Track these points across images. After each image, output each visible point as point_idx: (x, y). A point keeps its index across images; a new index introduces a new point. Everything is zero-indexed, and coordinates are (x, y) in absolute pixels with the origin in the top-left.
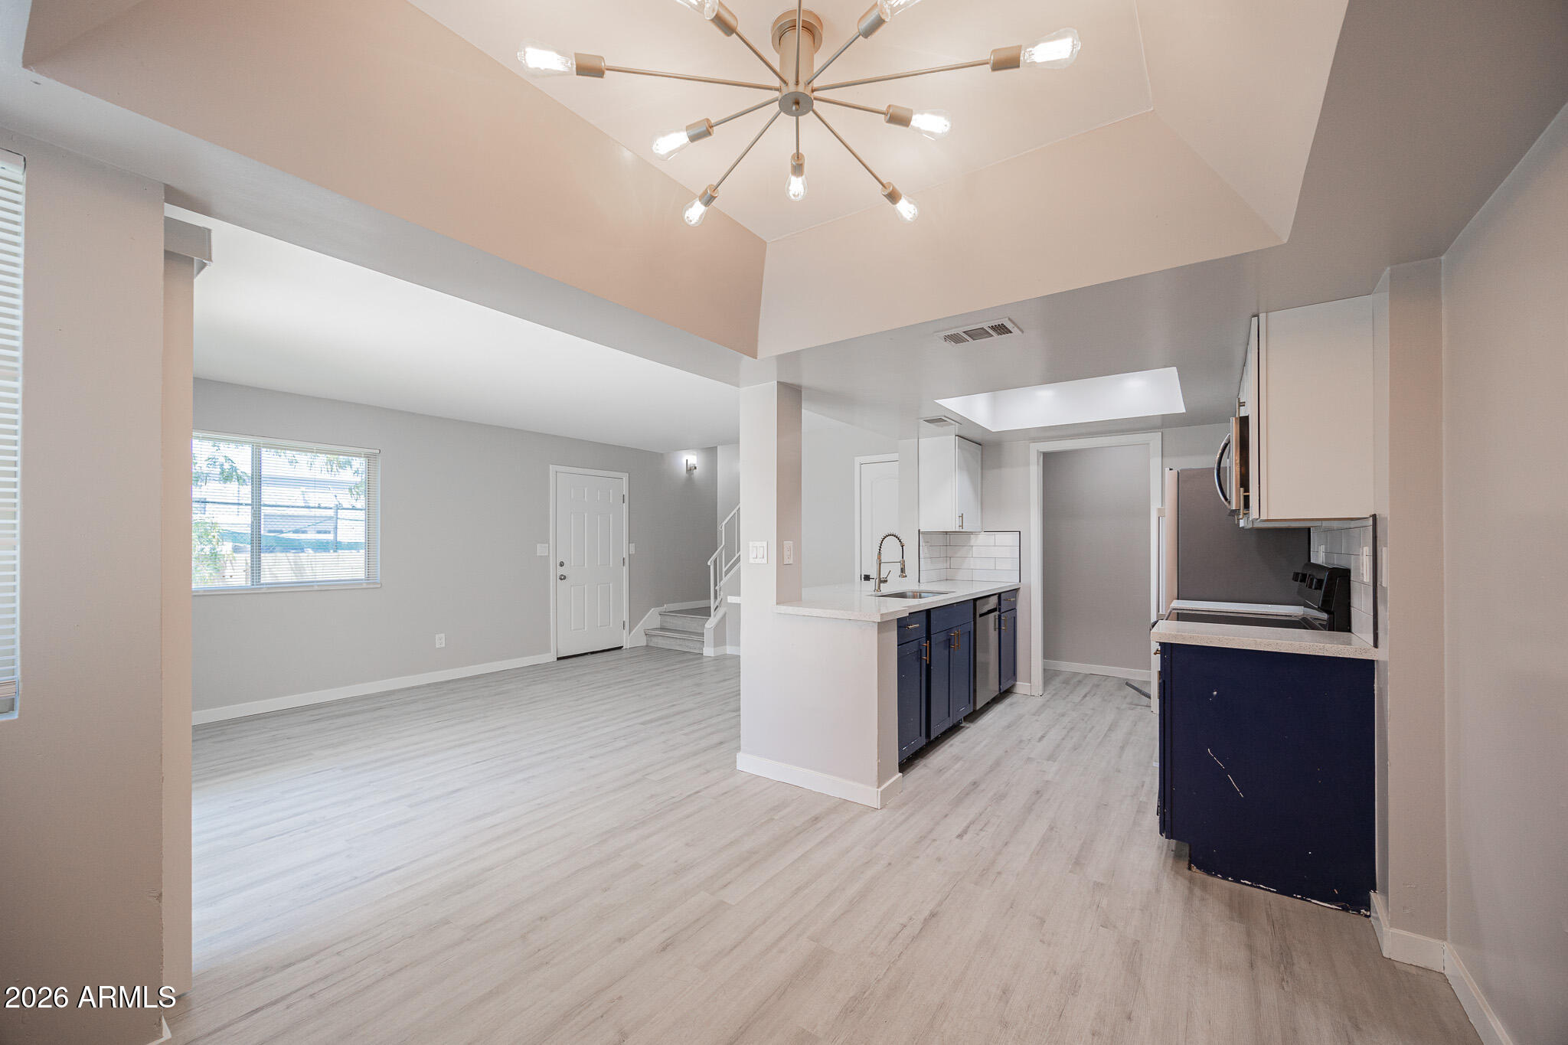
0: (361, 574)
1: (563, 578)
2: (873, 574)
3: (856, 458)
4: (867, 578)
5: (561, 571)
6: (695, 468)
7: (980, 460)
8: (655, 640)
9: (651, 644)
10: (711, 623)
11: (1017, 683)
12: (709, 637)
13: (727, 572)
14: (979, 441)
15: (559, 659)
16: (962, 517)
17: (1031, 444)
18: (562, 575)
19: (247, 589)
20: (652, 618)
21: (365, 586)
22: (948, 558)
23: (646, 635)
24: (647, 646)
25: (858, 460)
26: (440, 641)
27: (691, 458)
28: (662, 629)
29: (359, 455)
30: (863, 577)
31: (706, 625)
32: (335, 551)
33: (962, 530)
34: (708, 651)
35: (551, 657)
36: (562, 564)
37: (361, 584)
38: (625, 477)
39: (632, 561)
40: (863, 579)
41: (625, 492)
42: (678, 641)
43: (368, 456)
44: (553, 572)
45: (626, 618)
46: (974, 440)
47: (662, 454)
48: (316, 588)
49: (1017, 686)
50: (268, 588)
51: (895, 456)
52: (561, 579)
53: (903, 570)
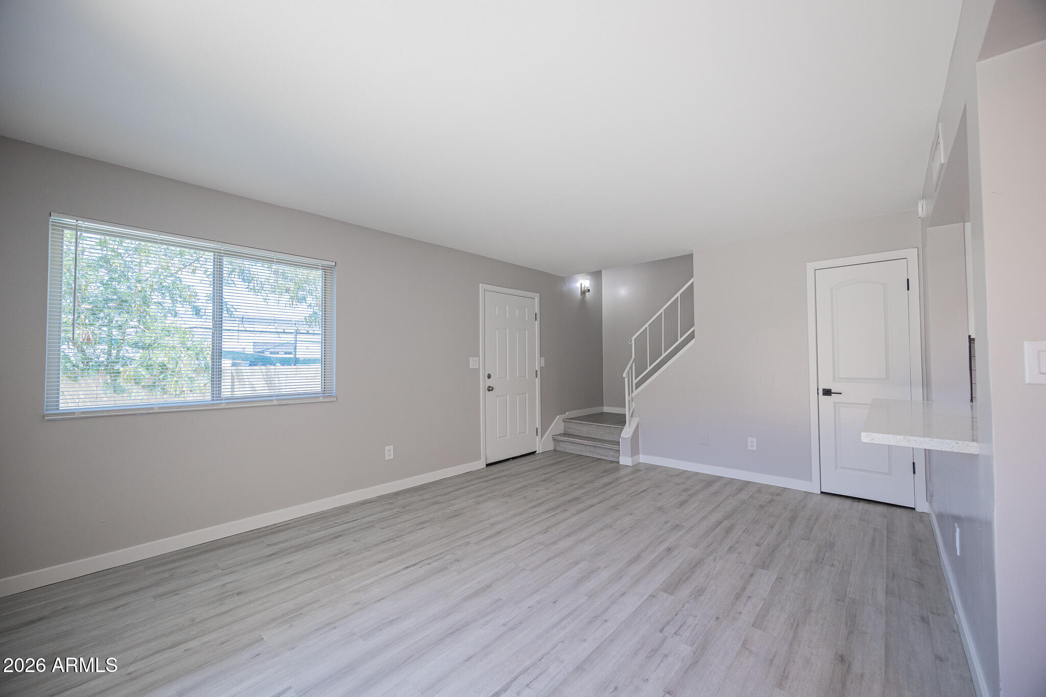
0: (316, 386)
1: (490, 389)
3: (808, 265)
4: (827, 392)
5: (490, 383)
6: (589, 290)
8: (562, 444)
9: (559, 449)
10: (627, 432)
12: (624, 447)
13: (638, 385)
15: (488, 465)
18: (490, 387)
19: (206, 405)
20: (557, 425)
21: (321, 399)
23: (554, 440)
24: (555, 450)
26: (389, 452)
27: (583, 282)
28: (566, 434)
29: (316, 268)
30: (821, 392)
31: (621, 435)
32: (295, 365)
34: (625, 460)
35: (481, 464)
36: (489, 376)
37: (318, 397)
38: (537, 297)
39: (544, 373)
40: (820, 394)
41: (537, 310)
42: (588, 447)
43: (325, 269)
44: (483, 383)
45: (538, 425)
47: (563, 278)
48: (275, 402)
50: (227, 403)
52: (489, 390)
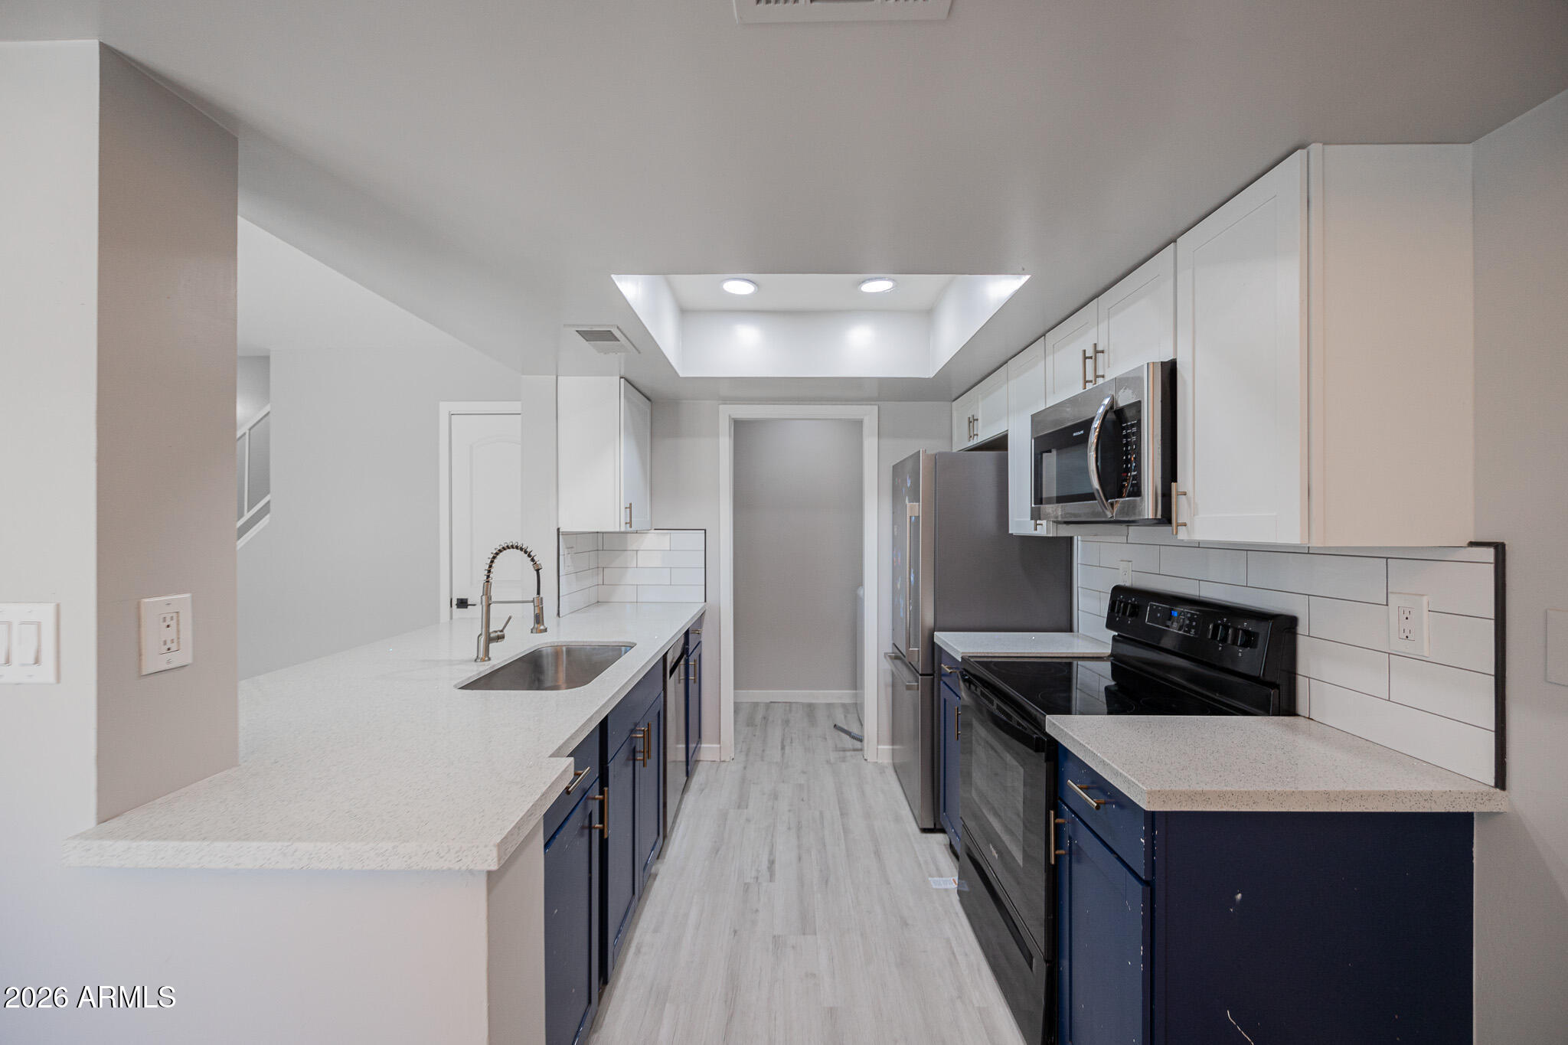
2: (475, 595)
3: (442, 404)
4: (463, 603)
7: (649, 424)
11: (703, 745)
14: (648, 394)
16: (630, 507)
17: (721, 407)
22: (600, 569)
25: (445, 408)
30: (455, 602)
33: (629, 529)
40: (454, 606)
46: (642, 390)
49: (702, 749)
51: (516, 406)
53: (539, 619)
